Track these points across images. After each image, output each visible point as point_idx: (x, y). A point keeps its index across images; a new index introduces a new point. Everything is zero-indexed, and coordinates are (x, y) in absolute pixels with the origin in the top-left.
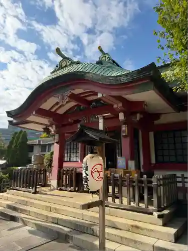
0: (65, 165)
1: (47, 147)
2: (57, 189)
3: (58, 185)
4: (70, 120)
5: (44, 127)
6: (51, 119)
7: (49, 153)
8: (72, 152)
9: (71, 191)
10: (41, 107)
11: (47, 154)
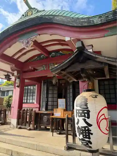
0: (24, 105)
1: (6, 93)
2: (17, 128)
3: (18, 123)
4: (30, 67)
5: (6, 74)
6: (14, 65)
7: (7, 97)
8: (29, 95)
9: (30, 130)
10: (4, 53)
11: (6, 98)
